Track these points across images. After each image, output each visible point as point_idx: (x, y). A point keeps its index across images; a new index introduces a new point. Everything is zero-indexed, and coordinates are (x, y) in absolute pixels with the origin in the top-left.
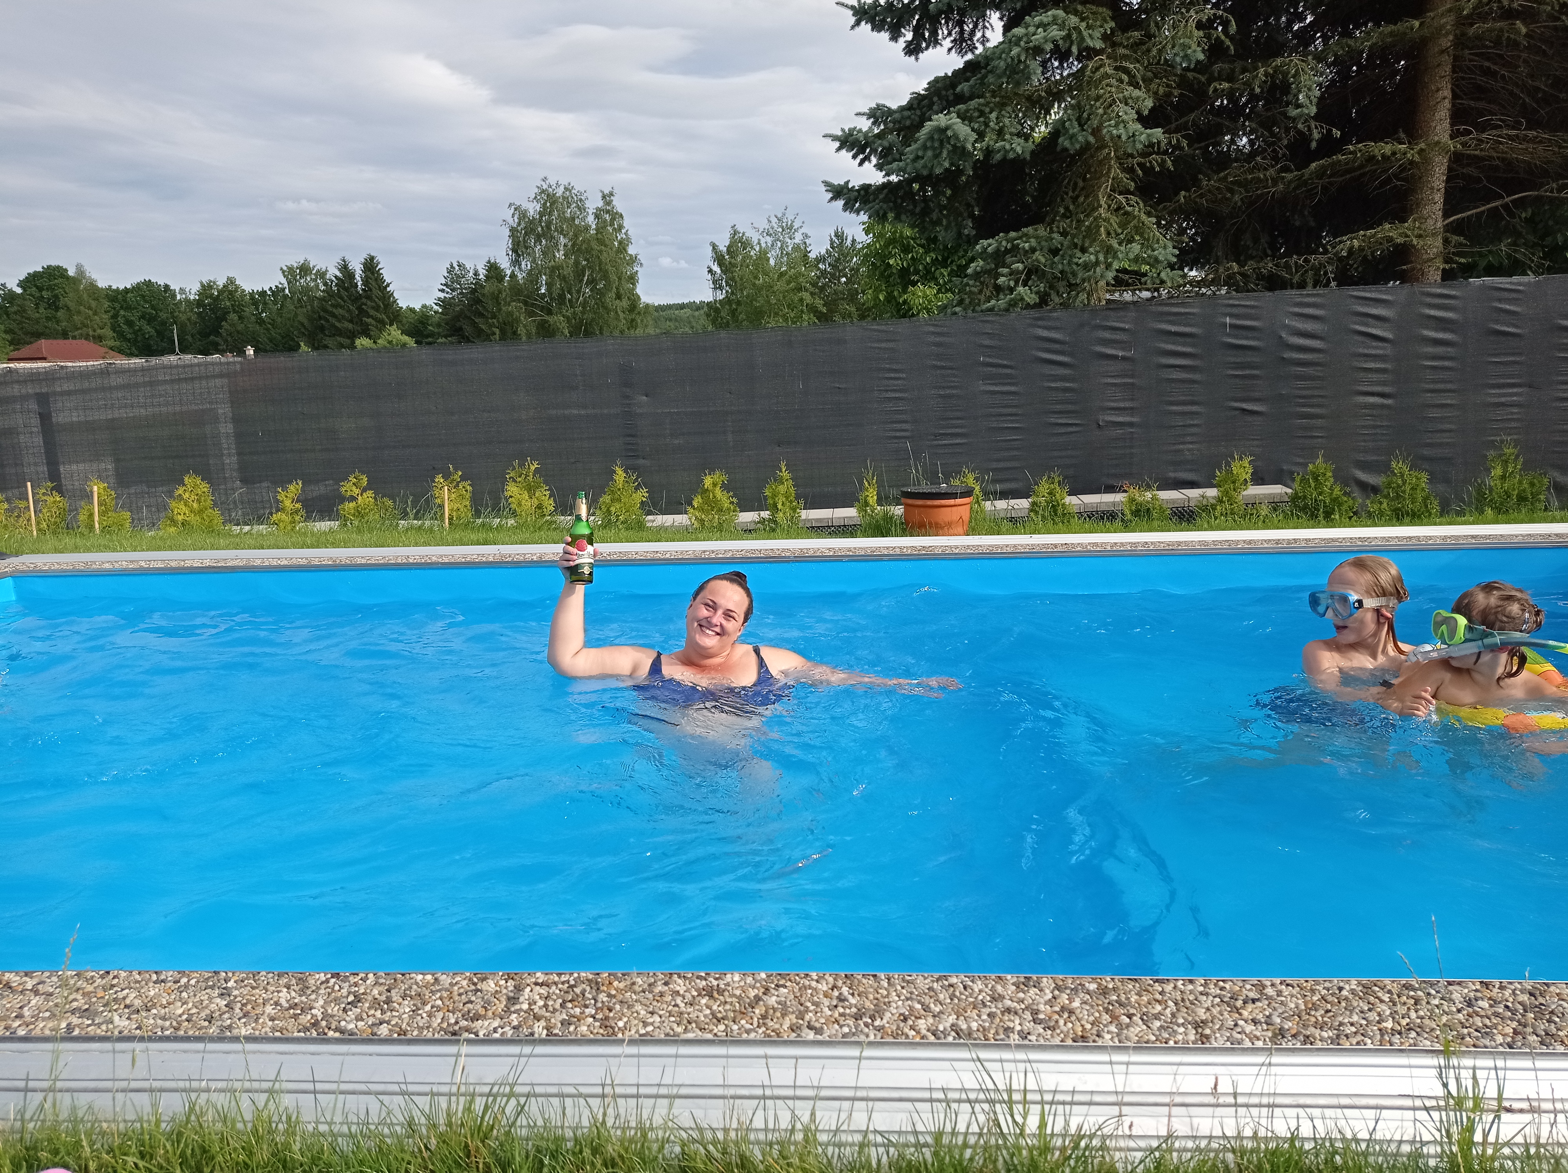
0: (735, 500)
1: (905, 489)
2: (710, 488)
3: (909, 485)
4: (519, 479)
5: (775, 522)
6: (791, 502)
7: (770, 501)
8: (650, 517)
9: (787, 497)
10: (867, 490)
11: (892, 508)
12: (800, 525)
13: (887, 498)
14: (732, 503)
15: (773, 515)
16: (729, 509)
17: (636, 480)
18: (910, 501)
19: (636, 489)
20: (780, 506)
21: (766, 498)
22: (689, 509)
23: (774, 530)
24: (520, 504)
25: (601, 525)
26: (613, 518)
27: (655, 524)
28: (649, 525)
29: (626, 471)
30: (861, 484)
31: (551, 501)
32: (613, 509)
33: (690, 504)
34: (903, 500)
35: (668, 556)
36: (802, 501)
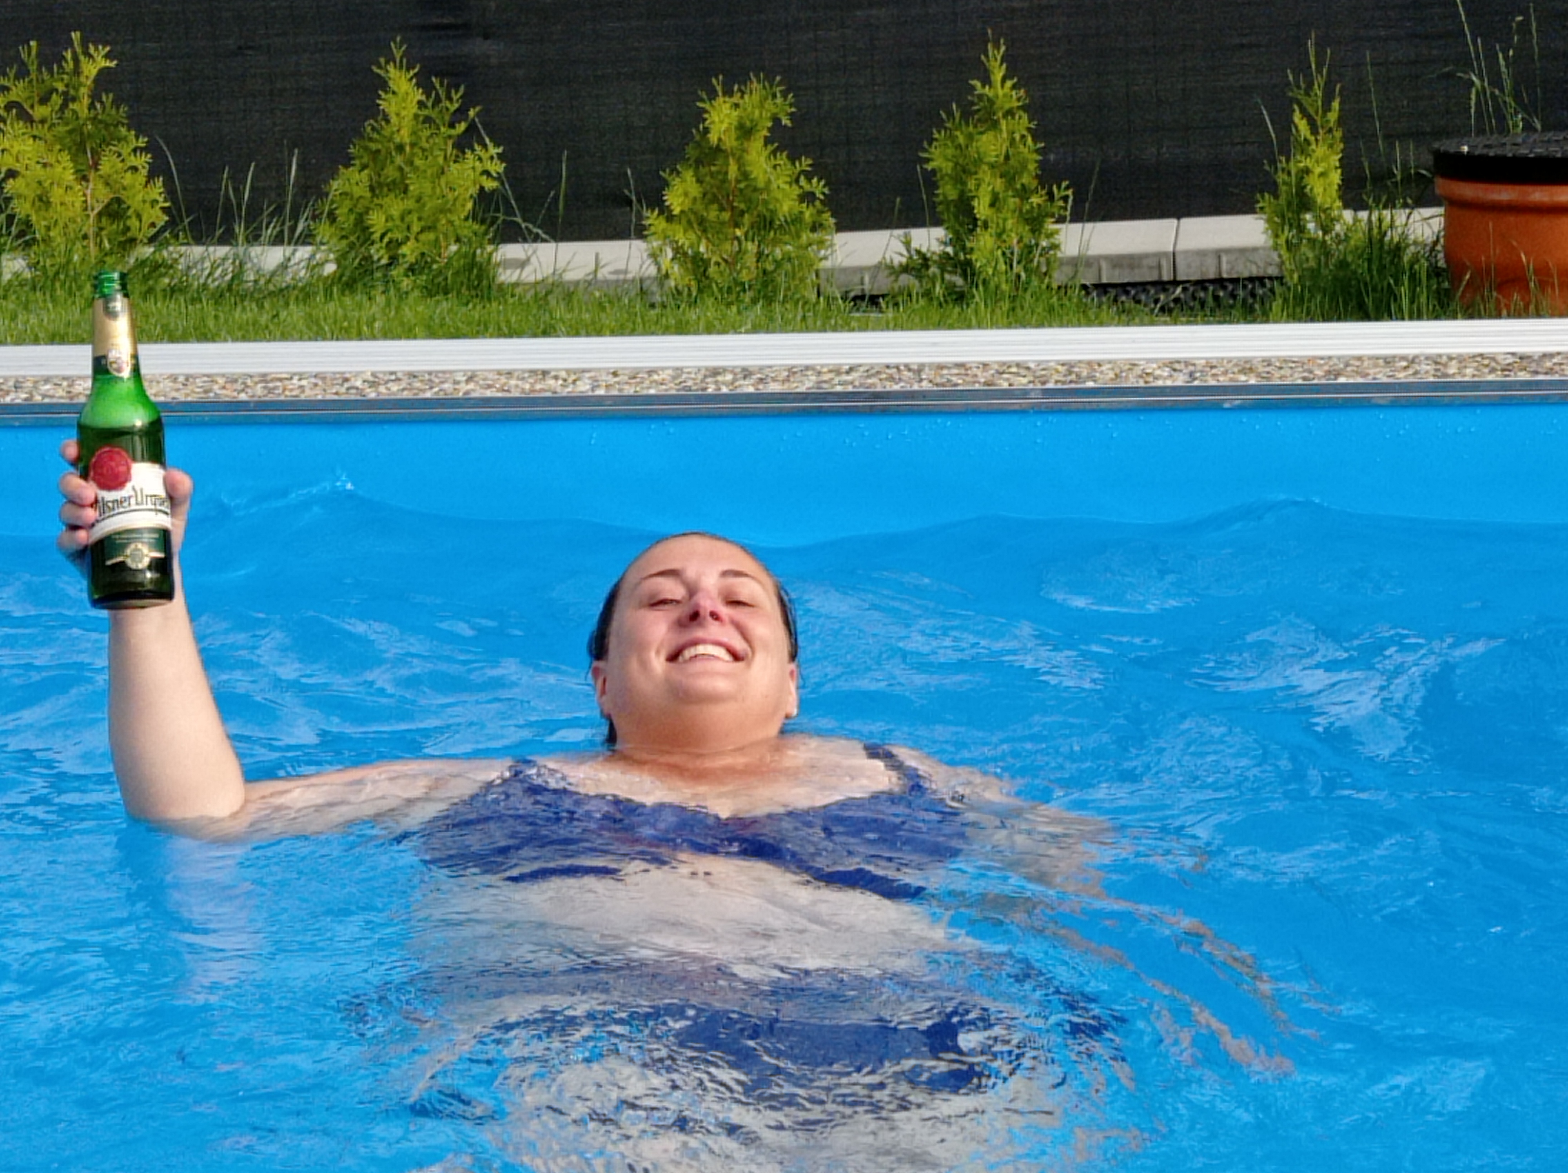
0: (818, 187)
1: (1448, 145)
2: (730, 142)
3: (1462, 133)
4: (40, 112)
5: (966, 268)
6: (1024, 193)
7: (948, 191)
8: (512, 251)
9: (1009, 178)
10: (1304, 148)
11: (1401, 216)
12: (1058, 277)
13: (1381, 178)
14: (808, 197)
15: (958, 241)
16: (797, 219)
17: (461, 113)
18: (1469, 191)
19: (463, 144)
20: (982, 208)
21: (931, 180)
22: (653, 219)
23: (960, 297)
24: (43, 201)
25: (336, 278)
26: (379, 253)
27: (529, 275)
28: (507, 276)
29: (423, 82)
30: (1285, 126)
31: (157, 190)
32: (377, 221)
33: (657, 202)
34: (1442, 185)
35: (583, 387)
36: (1064, 191)
